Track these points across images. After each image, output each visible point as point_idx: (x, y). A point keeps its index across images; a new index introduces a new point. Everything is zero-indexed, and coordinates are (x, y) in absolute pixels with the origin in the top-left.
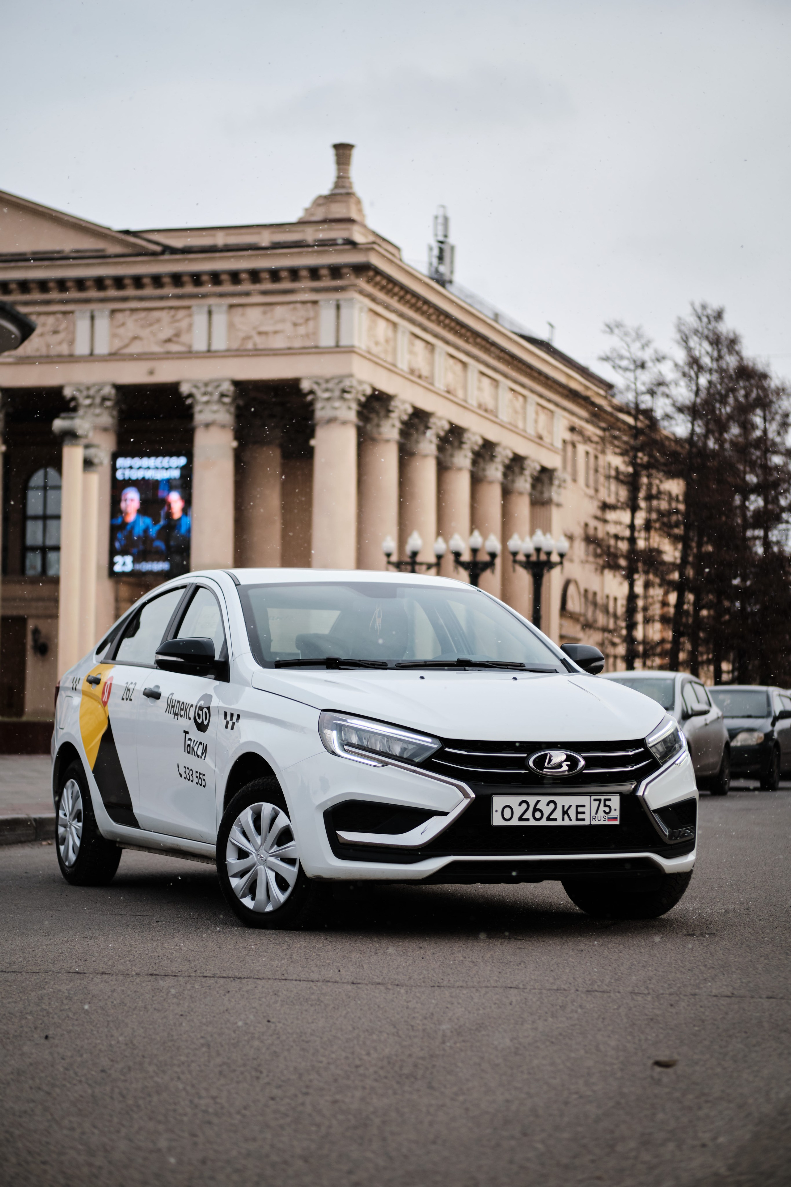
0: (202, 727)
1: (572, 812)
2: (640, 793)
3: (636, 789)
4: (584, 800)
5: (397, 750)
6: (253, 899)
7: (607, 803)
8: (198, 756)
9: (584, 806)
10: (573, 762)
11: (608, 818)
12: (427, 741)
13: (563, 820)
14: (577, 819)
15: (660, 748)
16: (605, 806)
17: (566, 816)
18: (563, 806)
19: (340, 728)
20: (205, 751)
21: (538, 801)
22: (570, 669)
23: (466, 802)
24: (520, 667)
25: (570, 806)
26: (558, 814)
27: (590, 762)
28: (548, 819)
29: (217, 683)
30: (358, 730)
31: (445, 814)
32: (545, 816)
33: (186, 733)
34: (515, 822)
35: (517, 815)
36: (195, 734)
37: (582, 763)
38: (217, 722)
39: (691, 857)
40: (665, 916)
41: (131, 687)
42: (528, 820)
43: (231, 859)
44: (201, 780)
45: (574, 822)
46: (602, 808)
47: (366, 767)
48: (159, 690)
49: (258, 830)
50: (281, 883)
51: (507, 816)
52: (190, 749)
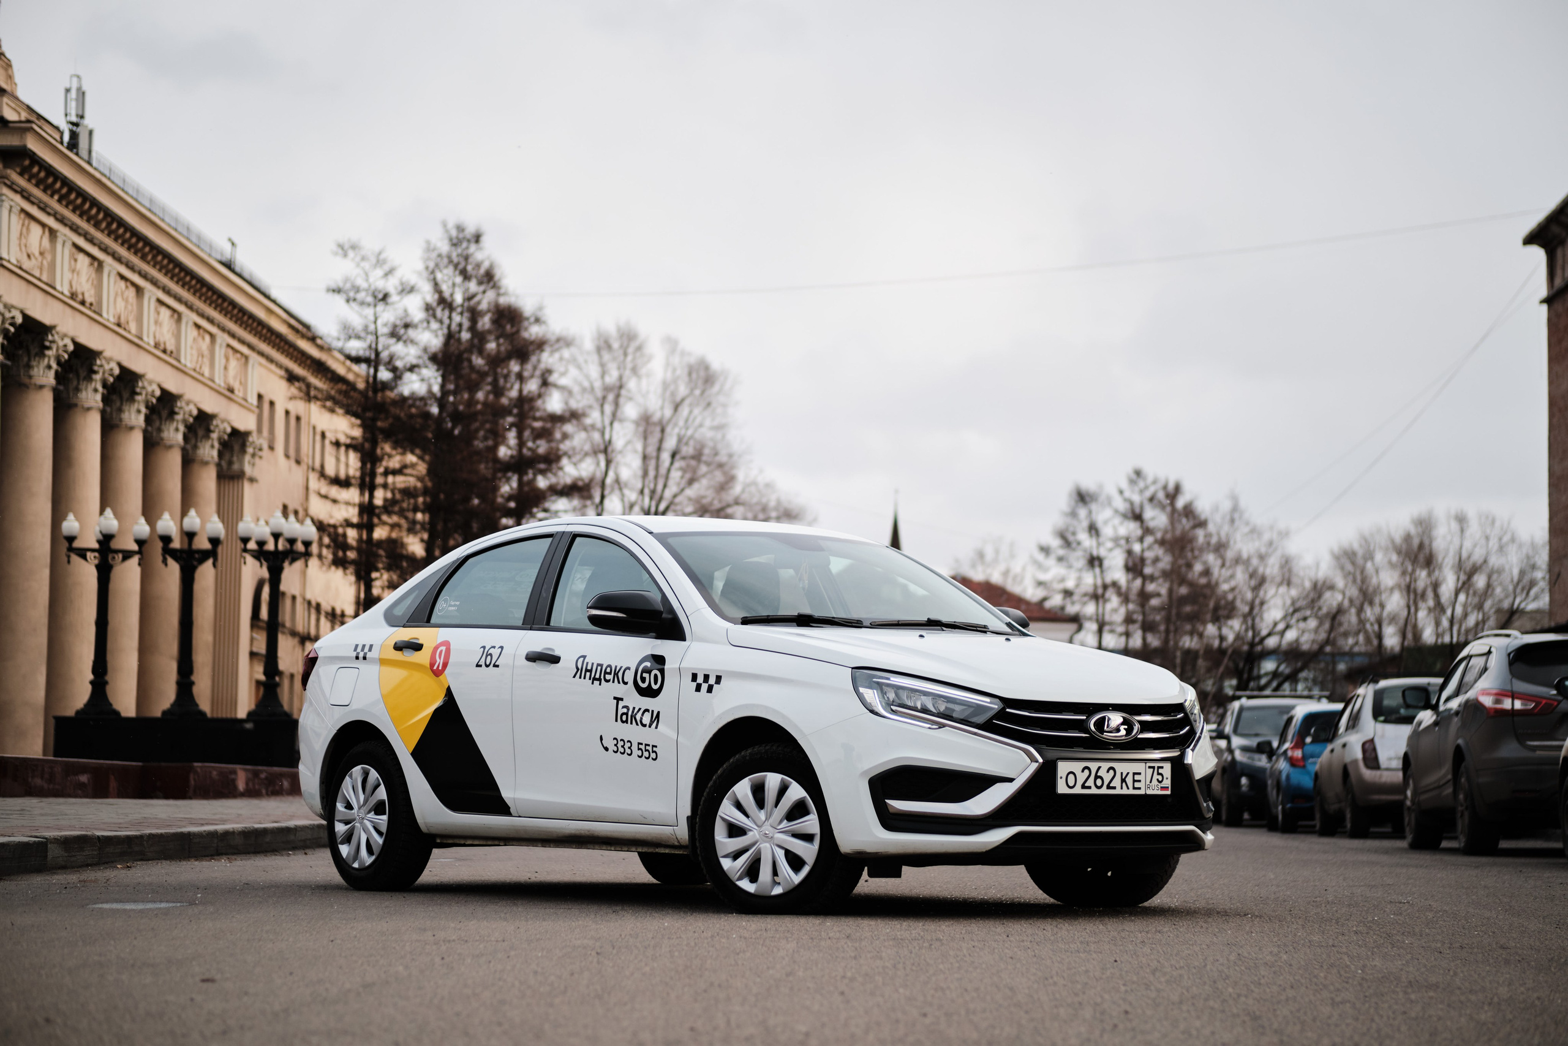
0: (649, 693)
1: (1129, 780)
2: (1186, 761)
3: (1183, 756)
4: (1139, 767)
6: (754, 881)
7: (1161, 771)
8: (644, 726)
9: (1140, 774)
10: (1128, 726)
11: (1161, 787)
12: (985, 701)
13: (1122, 788)
14: (1134, 788)
16: (1158, 774)
17: (1124, 784)
18: (1122, 773)
19: (880, 687)
20: (656, 718)
21: (1099, 768)
23: (1033, 769)
25: (1128, 773)
26: (1117, 782)
27: (1144, 727)
28: (1109, 787)
29: (659, 642)
31: (1011, 780)
32: (1106, 783)
33: (619, 700)
34: (1078, 790)
35: (1079, 783)
36: (636, 702)
37: (1137, 727)
38: (675, 687)
41: (494, 651)
42: (1089, 788)
43: (722, 837)
44: (649, 752)
45: (1132, 792)
46: (1156, 776)
47: (920, 729)
48: (557, 653)
49: (760, 803)
50: (795, 862)
51: (1071, 782)
52: (627, 717)
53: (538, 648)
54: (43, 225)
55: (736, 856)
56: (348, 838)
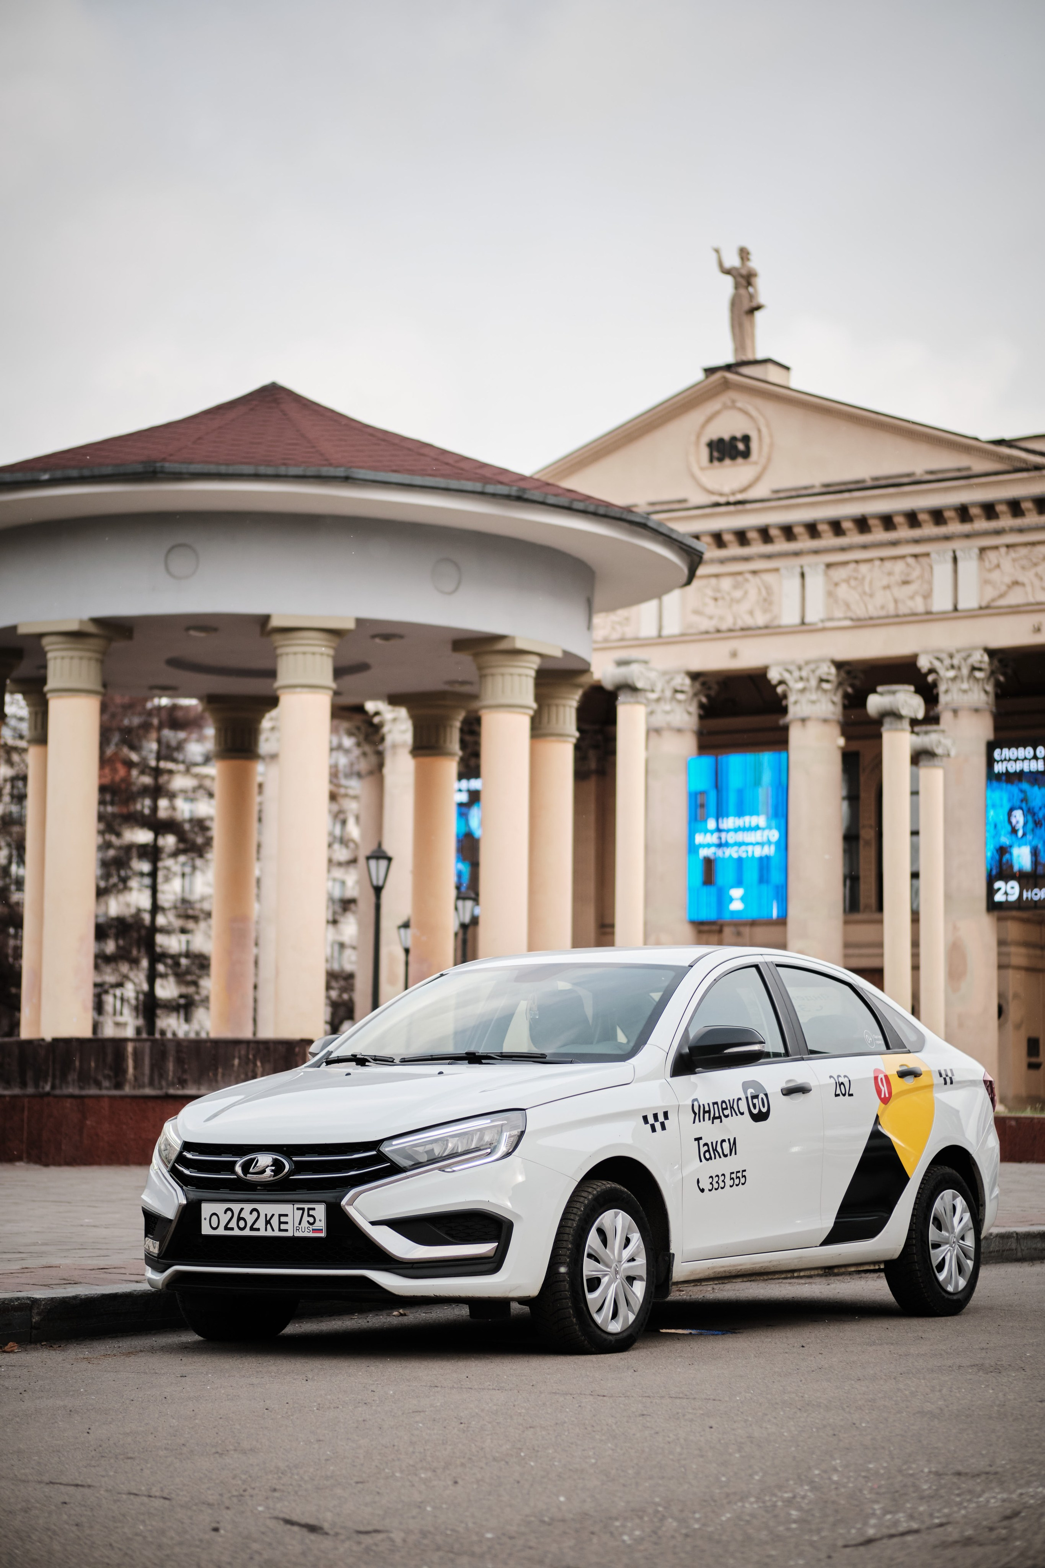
1: (275, 1222)
2: (352, 1204)
4: (287, 1208)
7: (311, 1212)
9: (287, 1215)
10: (278, 1166)
11: (315, 1230)
13: (266, 1230)
14: (281, 1231)
16: (309, 1215)
17: (268, 1227)
21: (242, 1209)
25: (273, 1215)
26: (261, 1224)
27: (301, 1167)
28: (252, 1229)
32: (249, 1226)
34: (221, 1231)
35: (222, 1224)
37: (288, 1167)
42: (232, 1229)
45: (277, 1233)
46: (306, 1218)
51: (214, 1224)
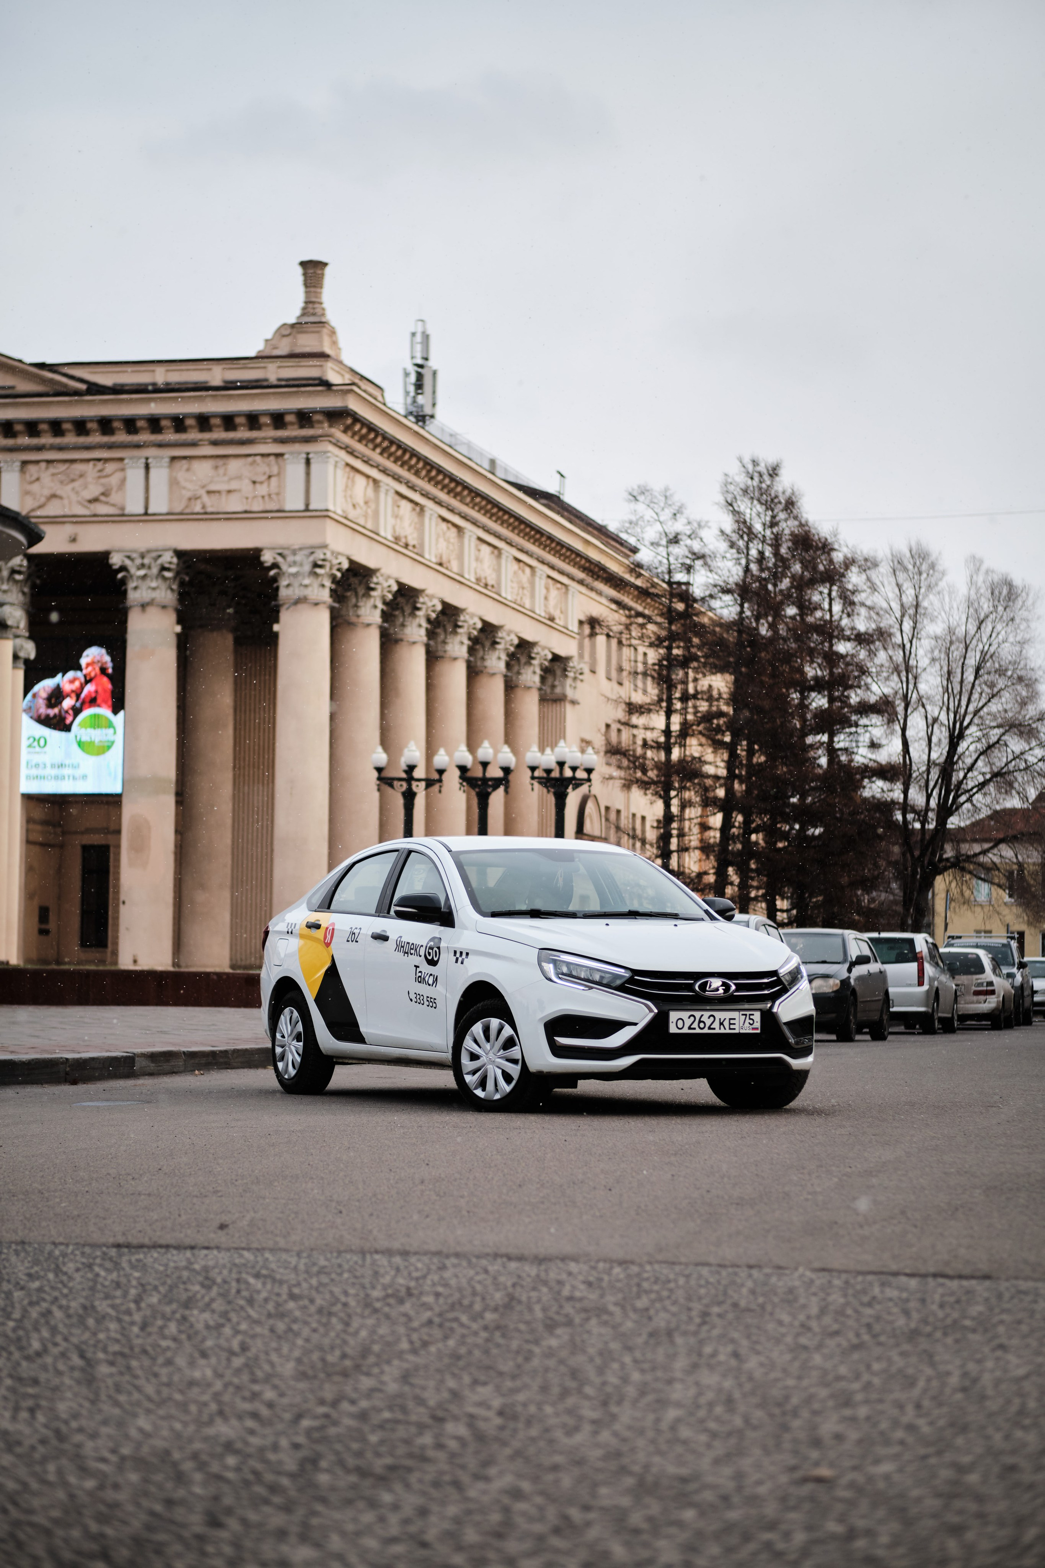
0: (432, 963)
1: (726, 1024)
2: (775, 1010)
3: (772, 1007)
4: (735, 1014)
5: (597, 977)
6: (484, 1090)
7: (752, 1017)
8: (429, 985)
9: (735, 1019)
10: (727, 987)
12: (621, 971)
13: (720, 1029)
15: (788, 978)
16: (750, 1019)
18: (720, 1019)
19: (555, 962)
20: (436, 980)
22: (713, 918)
23: (651, 1015)
24: (675, 916)
25: (725, 1019)
26: (716, 1025)
27: (739, 987)
28: (710, 1028)
29: (441, 928)
30: (568, 964)
31: (635, 1024)
33: (417, 967)
34: (685, 1030)
35: (687, 1026)
36: (426, 968)
37: (733, 987)
38: (446, 959)
39: (810, 1059)
40: (787, 1107)
41: (357, 931)
42: (695, 1029)
43: (465, 1060)
44: (432, 1002)
46: (748, 1021)
47: (578, 988)
48: (388, 934)
49: (488, 1039)
50: (507, 1078)
51: (680, 1026)
52: (420, 980)
53: (378, 931)
54: (368, 477)
55: (474, 1072)
56: (283, 1057)
